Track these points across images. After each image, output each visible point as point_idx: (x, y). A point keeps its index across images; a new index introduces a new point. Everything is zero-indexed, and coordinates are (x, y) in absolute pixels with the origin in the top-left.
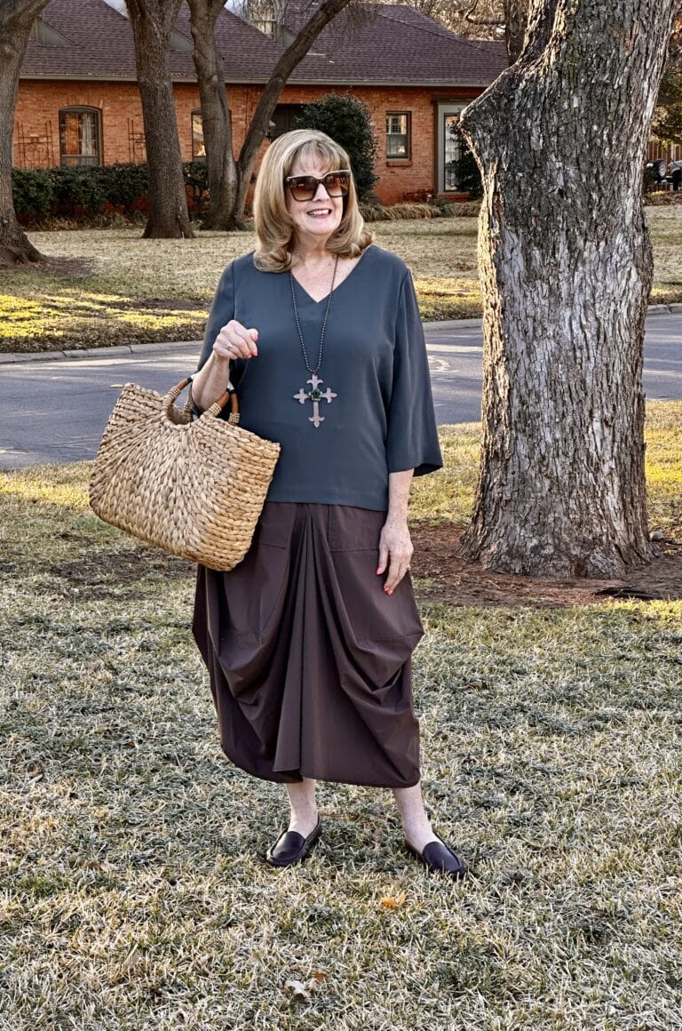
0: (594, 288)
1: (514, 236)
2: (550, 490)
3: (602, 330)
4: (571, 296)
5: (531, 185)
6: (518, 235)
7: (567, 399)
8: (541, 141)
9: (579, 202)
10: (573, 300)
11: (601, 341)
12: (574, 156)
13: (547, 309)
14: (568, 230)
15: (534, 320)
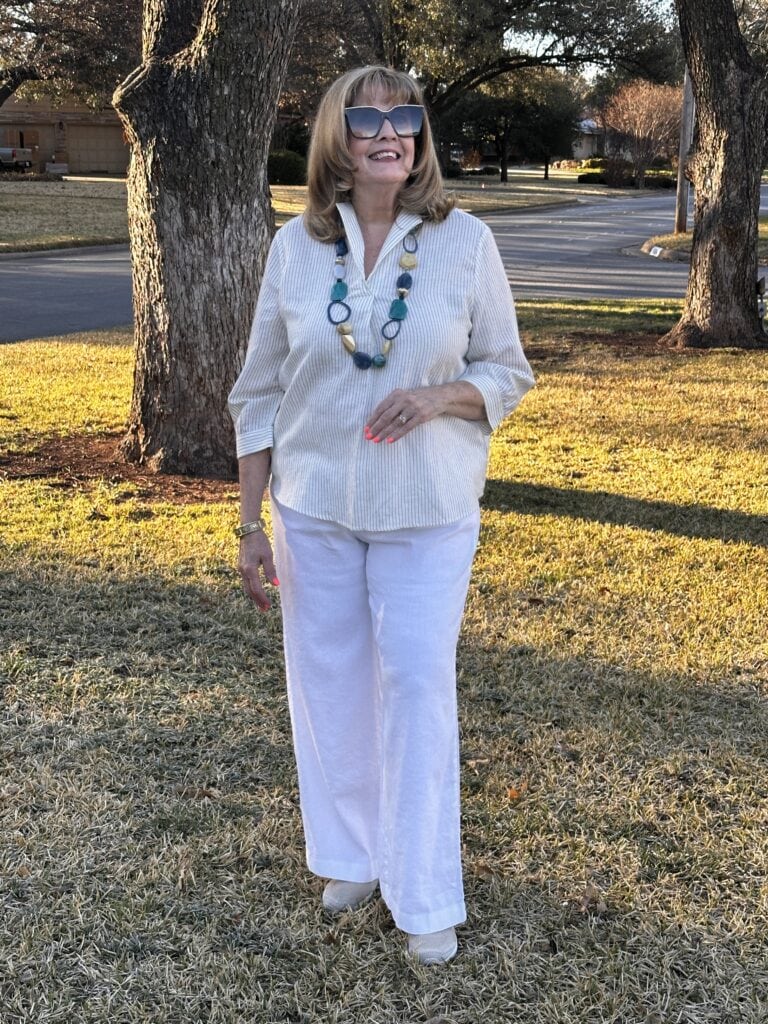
0: (240, 242)
1: (173, 199)
2: (206, 405)
3: (246, 276)
4: (222, 248)
5: (189, 157)
6: (177, 198)
7: (220, 331)
8: (196, 121)
9: (228, 173)
10: (223, 251)
11: (245, 285)
12: (225, 134)
13: (202, 259)
14: (220, 194)
15: (193, 268)
